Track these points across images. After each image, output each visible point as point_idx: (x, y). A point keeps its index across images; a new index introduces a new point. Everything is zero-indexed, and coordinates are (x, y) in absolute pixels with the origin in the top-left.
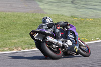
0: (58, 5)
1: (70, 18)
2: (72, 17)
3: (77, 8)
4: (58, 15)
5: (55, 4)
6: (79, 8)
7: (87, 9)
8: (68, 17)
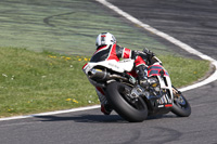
0: (14, 28)
1: (41, 57)
2: (46, 53)
3: (56, 34)
4: (16, 49)
5: (8, 25)
6: (60, 34)
7: (76, 37)
8: (37, 54)
